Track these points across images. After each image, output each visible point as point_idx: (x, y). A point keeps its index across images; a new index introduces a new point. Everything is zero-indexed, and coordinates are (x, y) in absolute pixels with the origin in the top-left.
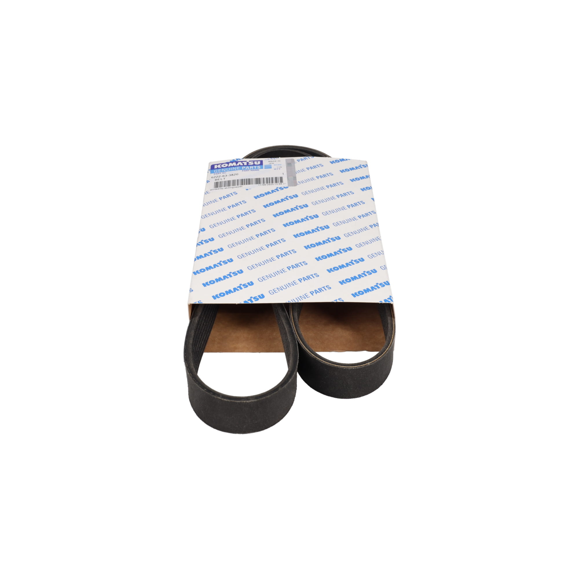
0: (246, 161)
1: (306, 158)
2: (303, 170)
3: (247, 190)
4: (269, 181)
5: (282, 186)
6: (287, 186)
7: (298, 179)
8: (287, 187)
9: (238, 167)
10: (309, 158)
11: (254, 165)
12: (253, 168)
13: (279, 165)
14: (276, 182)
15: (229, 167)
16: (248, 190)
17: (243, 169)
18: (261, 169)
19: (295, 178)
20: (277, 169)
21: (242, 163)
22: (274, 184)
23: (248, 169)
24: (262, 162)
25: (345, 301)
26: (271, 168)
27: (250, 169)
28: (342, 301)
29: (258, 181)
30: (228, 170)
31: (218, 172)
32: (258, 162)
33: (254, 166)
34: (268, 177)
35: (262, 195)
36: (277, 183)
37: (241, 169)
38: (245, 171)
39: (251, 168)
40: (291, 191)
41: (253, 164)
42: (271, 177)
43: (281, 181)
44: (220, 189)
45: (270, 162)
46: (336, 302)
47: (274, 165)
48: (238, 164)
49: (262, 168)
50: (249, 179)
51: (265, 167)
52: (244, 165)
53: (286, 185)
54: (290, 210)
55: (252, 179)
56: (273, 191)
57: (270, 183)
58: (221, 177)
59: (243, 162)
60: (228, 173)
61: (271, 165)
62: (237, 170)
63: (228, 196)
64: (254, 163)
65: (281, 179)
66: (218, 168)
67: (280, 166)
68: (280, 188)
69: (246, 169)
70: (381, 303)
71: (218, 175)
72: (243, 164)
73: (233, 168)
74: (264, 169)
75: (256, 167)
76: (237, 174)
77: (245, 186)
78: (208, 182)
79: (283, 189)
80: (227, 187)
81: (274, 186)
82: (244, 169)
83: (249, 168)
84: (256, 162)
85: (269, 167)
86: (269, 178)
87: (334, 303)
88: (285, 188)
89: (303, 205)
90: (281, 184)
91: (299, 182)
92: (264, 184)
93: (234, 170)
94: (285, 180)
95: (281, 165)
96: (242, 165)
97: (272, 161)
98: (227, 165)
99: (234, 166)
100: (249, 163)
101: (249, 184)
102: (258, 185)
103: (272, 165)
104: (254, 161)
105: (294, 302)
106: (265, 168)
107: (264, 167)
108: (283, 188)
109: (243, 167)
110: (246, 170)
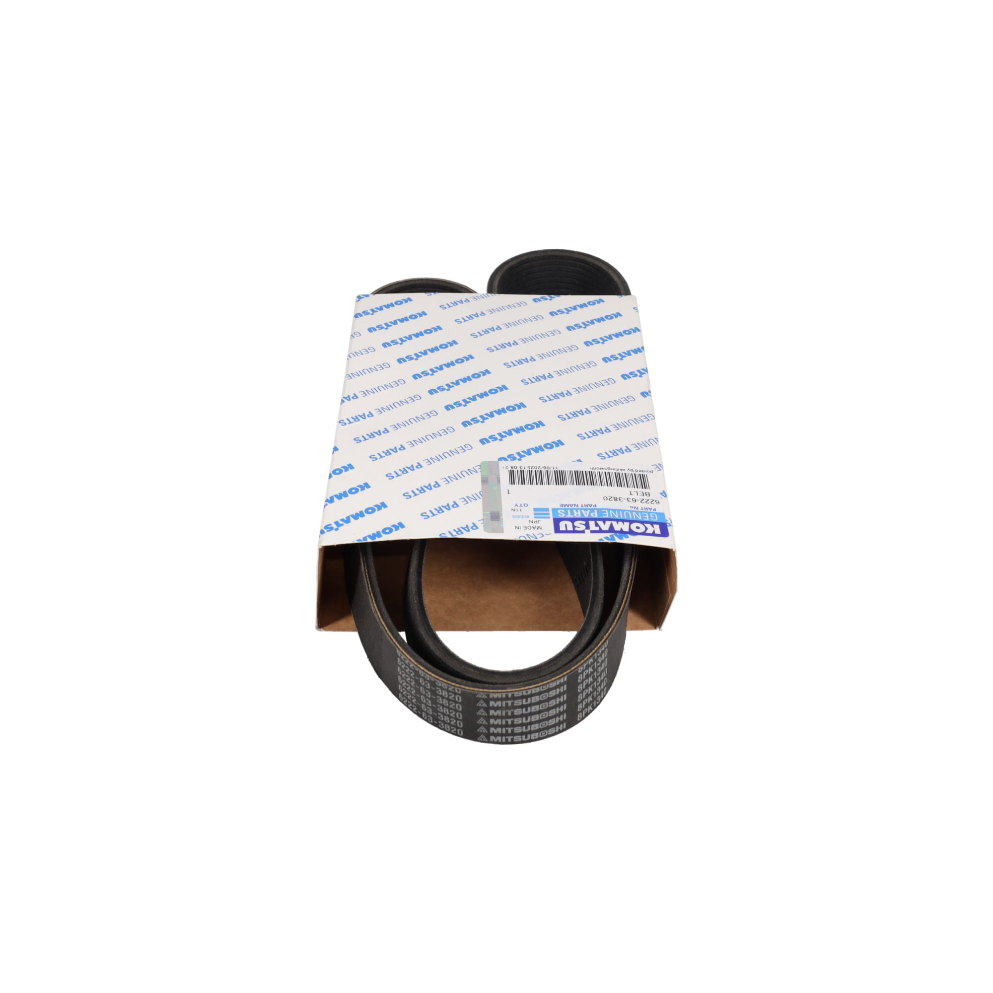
0: (592, 532)
1: (457, 533)
2: (467, 500)
3: (579, 461)
4: (537, 477)
5: (510, 464)
6: (500, 462)
7: (477, 478)
8: (500, 459)
9: (607, 516)
10: (450, 532)
11: (573, 520)
12: (575, 511)
13: (519, 517)
14: (522, 472)
15: (627, 521)
16: (578, 459)
17: (596, 511)
18: (558, 509)
19: (484, 481)
20: (521, 506)
21: (600, 528)
22: (527, 469)
23: (586, 510)
24: (557, 530)
26: (535, 509)
27: (581, 509)
29: (560, 478)
30: (627, 514)
31: (649, 513)
32: (564, 529)
33: (572, 516)
34: (539, 486)
35: (549, 446)
36: (520, 469)
37: (600, 511)
38: (591, 506)
39: (579, 511)
40: (494, 451)
41: (577, 523)
42: (534, 486)
43: (512, 473)
44: (634, 471)
45: (537, 525)
47: (528, 517)
48: (608, 523)
49: (555, 510)
50: (578, 483)
51: (549, 514)
52: (595, 520)
53: (502, 464)
54: (513, 432)
55: (573, 484)
56: (528, 453)
57: (535, 471)
58: (639, 498)
59: (597, 529)
60: (625, 506)
61: (535, 517)
62: (609, 510)
63: (615, 453)
64: (574, 527)
65: (512, 482)
66: (652, 523)
67: (516, 513)
68: (514, 459)
69: (589, 511)
71: (645, 505)
72: (597, 525)
73: (617, 517)
74: (550, 506)
75: (568, 515)
76: (606, 498)
77: (584, 467)
78: (664, 494)
79: (509, 456)
80: (620, 472)
81: (527, 463)
82: (592, 511)
83: (584, 512)
84: (568, 529)
85: (540, 512)
86: (537, 484)
88: (505, 459)
89: (471, 424)
90: (512, 468)
91: (477, 472)
92: (546, 469)
93: (614, 510)
94: (505, 477)
95: (514, 517)
96: (599, 522)
97: (534, 528)
98: (634, 527)
99: (618, 521)
100: (583, 528)
101: (576, 473)
102: (560, 469)
103: (532, 518)
104: (574, 531)
106: (547, 510)
107: (551, 512)
108: (509, 459)
109: (595, 515)
110: (589, 507)
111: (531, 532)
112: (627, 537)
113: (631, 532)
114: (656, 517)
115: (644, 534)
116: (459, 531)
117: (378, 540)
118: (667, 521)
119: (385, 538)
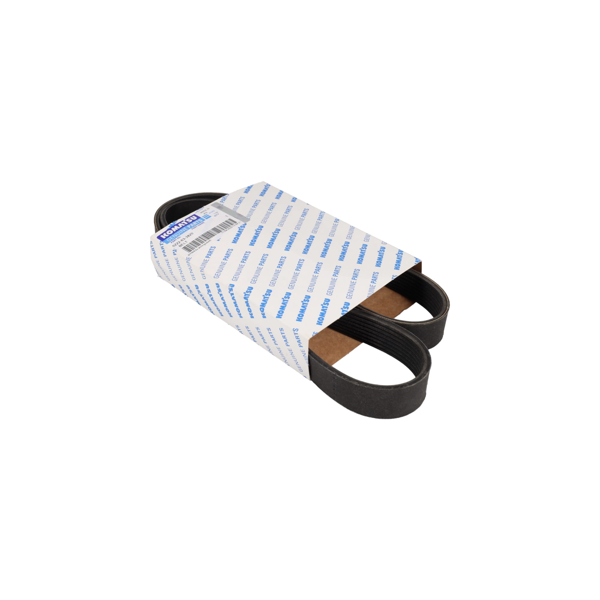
0: (183, 221)
2: (237, 207)
4: (225, 226)
5: (240, 224)
7: (244, 214)
8: (246, 223)
9: (183, 229)
11: (193, 220)
12: (197, 223)
14: (231, 224)
15: (176, 232)
16: (219, 240)
18: (203, 221)
19: (240, 215)
20: (216, 215)
21: (182, 224)
25: (398, 275)
26: (210, 216)
27: (195, 225)
28: (396, 277)
30: (179, 234)
31: (172, 240)
33: (195, 221)
34: (219, 224)
37: (188, 228)
38: (194, 228)
40: (252, 225)
41: (191, 221)
42: (221, 223)
44: (195, 251)
45: (203, 213)
46: (394, 279)
47: (210, 213)
48: (181, 227)
50: (208, 232)
52: (186, 225)
53: (243, 223)
55: (210, 231)
57: (228, 227)
58: (182, 242)
60: (183, 236)
62: (186, 231)
63: (210, 252)
64: (191, 219)
65: (231, 220)
66: (167, 237)
68: (241, 227)
69: (192, 226)
70: (416, 265)
71: (176, 241)
73: (180, 231)
75: (198, 221)
76: (192, 234)
77: (213, 239)
79: (244, 227)
80: (199, 247)
81: (235, 228)
85: (207, 217)
87: (393, 281)
90: (237, 224)
92: (225, 230)
93: (184, 232)
94: (235, 219)
96: (184, 225)
98: (171, 232)
99: (178, 230)
100: (188, 221)
101: (213, 235)
102: (221, 233)
103: (208, 214)
105: (371, 295)
106: (206, 219)
109: (188, 226)
114: (168, 241)
118: (163, 242)
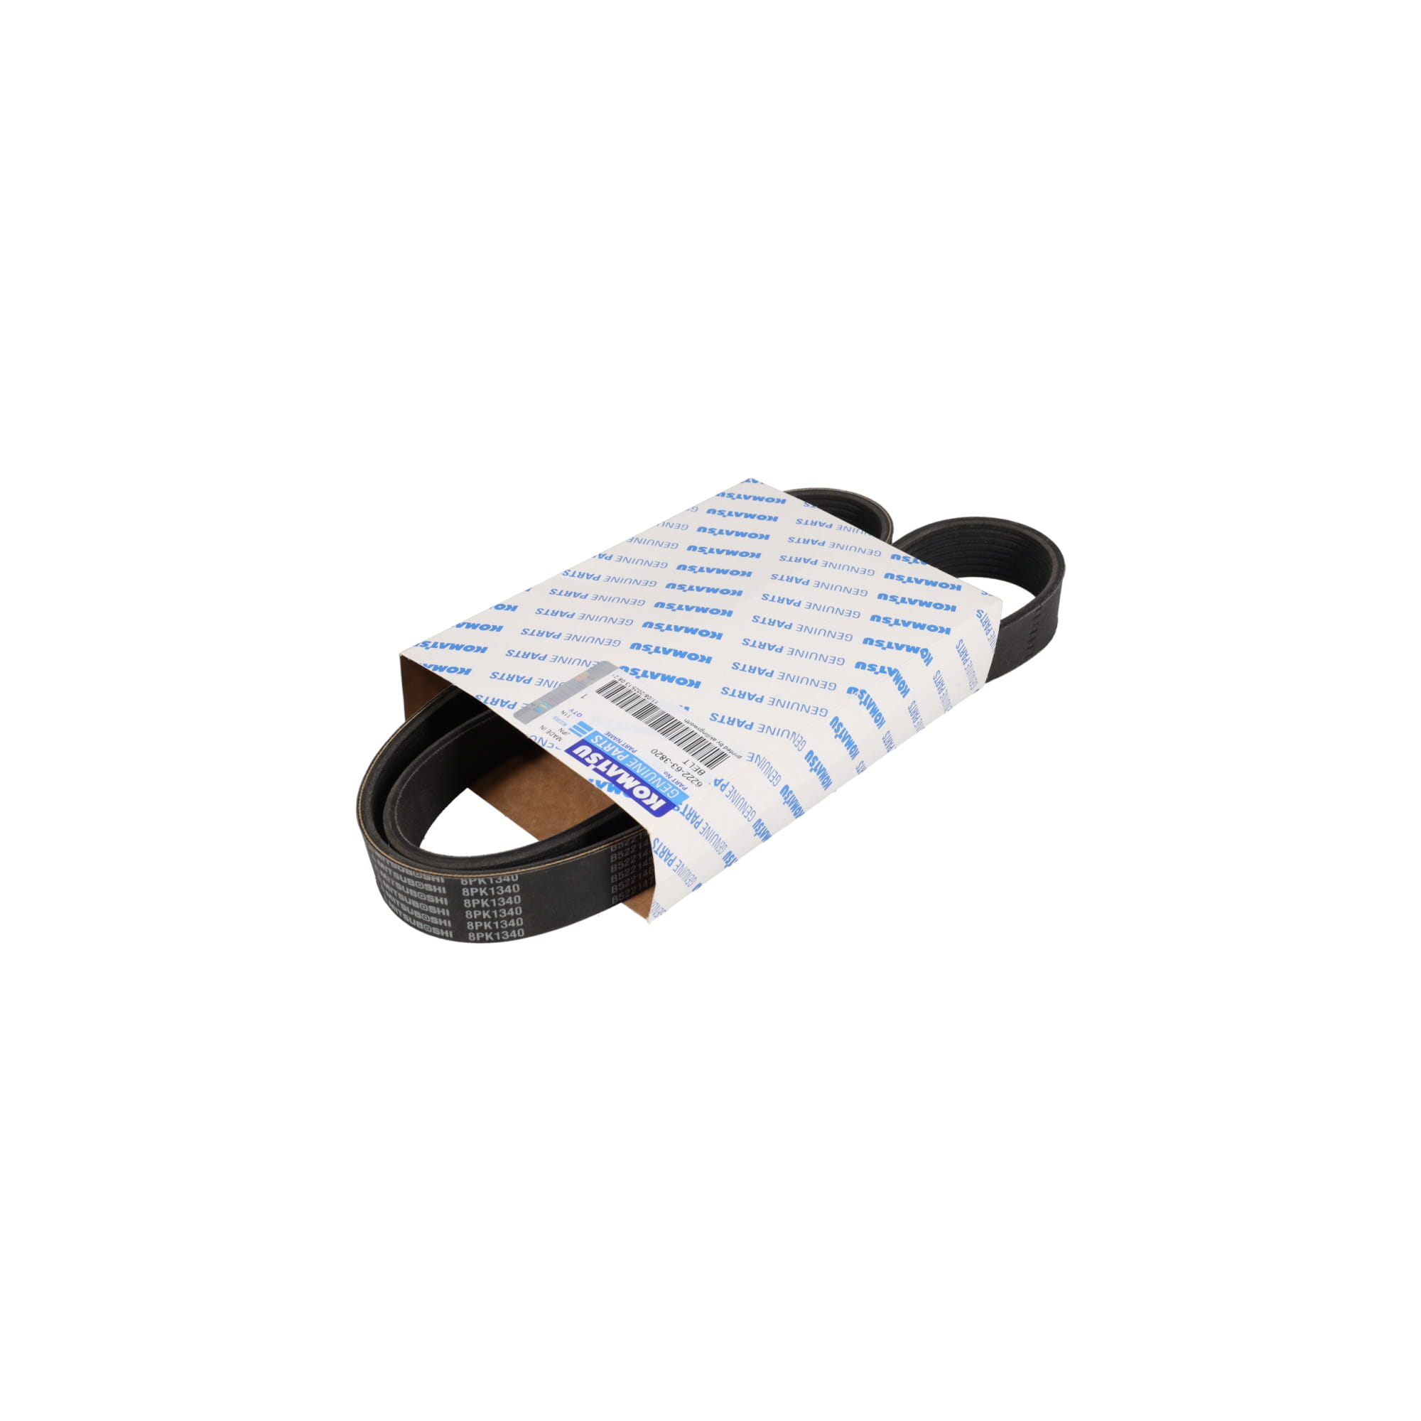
0: (595, 769)
1: (492, 702)
2: (542, 683)
3: (686, 708)
4: (627, 699)
5: (624, 675)
6: (618, 669)
7: (580, 671)
8: (622, 667)
9: (629, 766)
11: (596, 751)
12: (610, 744)
13: (558, 720)
14: (621, 688)
15: (641, 780)
16: (688, 707)
17: (628, 756)
18: (599, 734)
19: (581, 676)
21: (607, 771)
22: (630, 688)
23: (621, 750)
24: (571, 749)
27: (618, 746)
32: (577, 753)
33: (600, 747)
34: (616, 708)
35: (682, 681)
36: (624, 685)
38: (631, 749)
39: (614, 747)
40: (630, 658)
41: (595, 755)
42: (613, 705)
43: (612, 684)
44: (724, 747)
45: (562, 736)
47: (565, 725)
49: (595, 734)
50: (652, 725)
51: (585, 733)
52: (615, 762)
53: (617, 671)
55: (648, 723)
56: (655, 676)
57: (634, 694)
58: (687, 769)
60: (661, 767)
61: (570, 729)
62: (640, 762)
63: (732, 722)
64: (588, 756)
65: (601, 690)
66: (661, 797)
67: (561, 717)
68: (635, 674)
69: (622, 752)
71: (682, 780)
72: (609, 767)
73: (638, 771)
74: (597, 728)
75: (600, 744)
76: (655, 752)
77: (681, 716)
79: (634, 669)
80: (708, 739)
81: (631, 681)
82: (625, 754)
83: (617, 750)
84: (580, 755)
85: (581, 727)
86: (617, 705)
88: (626, 670)
89: (651, 627)
90: (620, 679)
91: (588, 666)
92: (645, 698)
93: (644, 765)
94: (602, 683)
95: (555, 718)
96: (614, 766)
97: (556, 736)
98: (639, 789)
100: (594, 761)
101: (667, 716)
102: (657, 704)
103: (567, 728)
104: (582, 760)
106: (590, 729)
107: (589, 732)
108: (629, 672)
109: (622, 758)
110: (628, 749)
111: (546, 737)
112: (617, 793)
113: (629, 793)
114: (674, 796)
115: (639, 801)
116: (495, 702)
117: (437, 672)
118: (681, 804)
119: (445, 675)
